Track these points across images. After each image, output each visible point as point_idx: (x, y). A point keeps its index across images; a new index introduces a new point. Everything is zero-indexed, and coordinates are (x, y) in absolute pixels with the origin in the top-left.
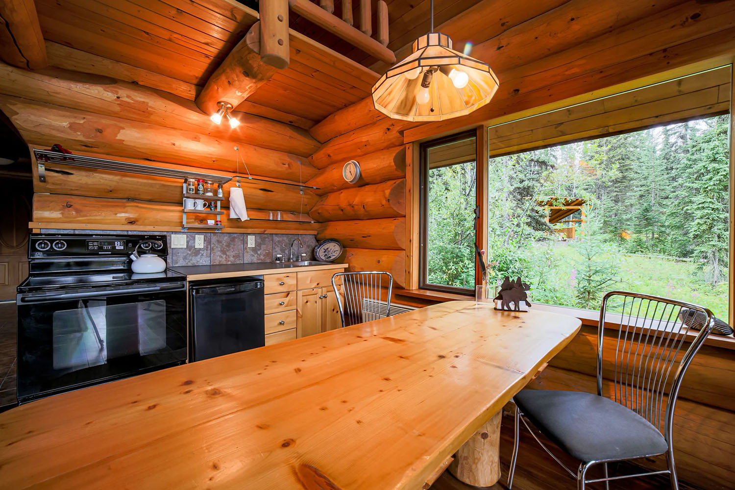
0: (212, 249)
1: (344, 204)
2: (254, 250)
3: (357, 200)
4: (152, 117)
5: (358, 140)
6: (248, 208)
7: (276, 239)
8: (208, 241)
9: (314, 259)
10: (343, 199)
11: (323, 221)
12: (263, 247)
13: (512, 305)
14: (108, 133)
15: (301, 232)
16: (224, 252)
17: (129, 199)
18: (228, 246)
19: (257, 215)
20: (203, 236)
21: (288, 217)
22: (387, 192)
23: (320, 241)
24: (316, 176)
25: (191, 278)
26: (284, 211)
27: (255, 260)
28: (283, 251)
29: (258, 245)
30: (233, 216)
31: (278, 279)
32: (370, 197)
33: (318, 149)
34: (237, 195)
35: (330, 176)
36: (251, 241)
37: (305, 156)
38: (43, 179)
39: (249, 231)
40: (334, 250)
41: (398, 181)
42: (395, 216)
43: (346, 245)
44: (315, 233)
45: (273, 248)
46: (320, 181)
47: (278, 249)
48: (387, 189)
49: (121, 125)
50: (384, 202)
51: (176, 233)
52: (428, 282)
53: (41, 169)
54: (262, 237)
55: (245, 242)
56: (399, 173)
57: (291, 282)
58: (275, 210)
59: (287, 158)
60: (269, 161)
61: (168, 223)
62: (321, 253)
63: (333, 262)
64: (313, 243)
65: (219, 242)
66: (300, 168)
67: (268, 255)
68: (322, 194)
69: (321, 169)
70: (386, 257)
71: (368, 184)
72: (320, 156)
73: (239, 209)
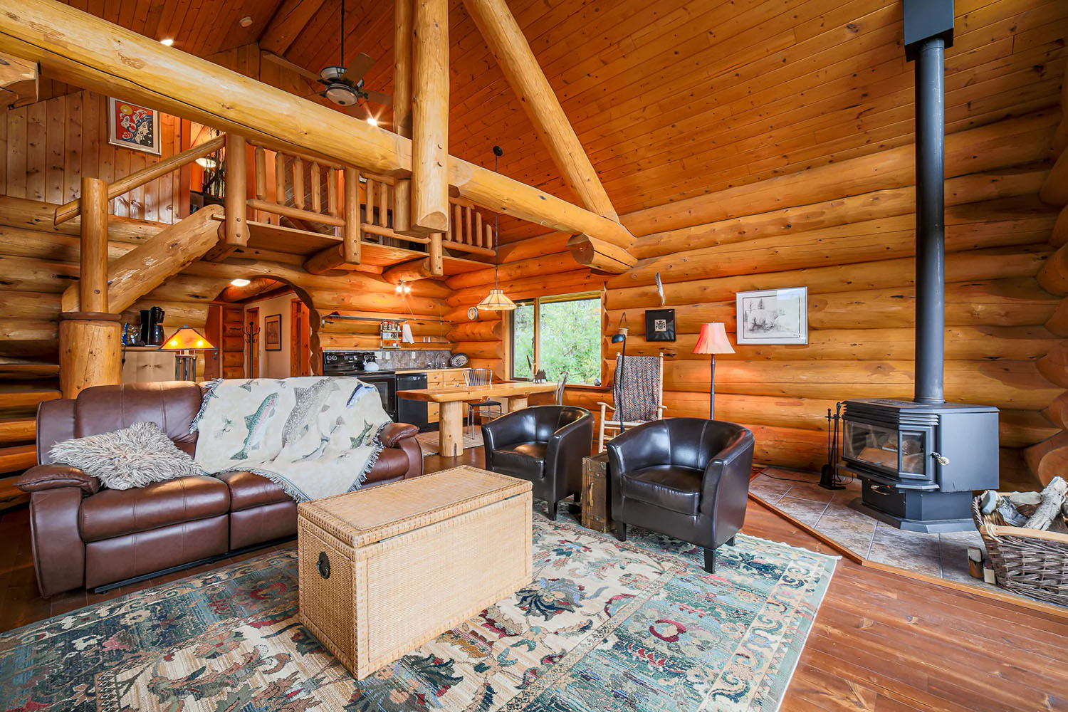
0: (394, 360)
1: (469, 332)
2: (415, 360)
3: (476, 331)
4: (364, 288)
5: (477, 295)
6: (414, 335)
7: (427, 353)
8: (392, 355)
9: (450, 365)
10: (468, 329)
11: (456, 342)
12: (420, 358)
13: (539, 381)
14: (346, 300)
15: (442, 349)
16: (399, 361)
17: (354, 333)
18: (402, 358)
19: (418, 340)
20: (389, 353)
21: (435, 340)
22: (493, 328)
23: (453, 355)
24: (449, 313)
25: (397, 373)
26: (432, 336)
27: (415, 366)
28: (431, 361)
29: (417, 357)
30: (404, 340)
31: (434, 375)
32: (483, 329)
33: (451, 295)
34: (407, 328)
35: (460, 314)
36: (414, 355)
37: (443, 300)
38: (323, 326)
39: (412, 349)
40: (463, 359)
41: (498, 321)
42: (497, 340)
43: (471, 357)
44: (450, 349)
45: (426, 359)
46: (453, 316)
47: (428, 360)
48: (493, 325)
49: (351, 295)
50: (491, 333)
51: (377, 351)
52: (515, 377)
53: (323, 322)
54: (420, 352)
55: (410, 356)
56: (498, 317)
57: (440, 377)
58: (427, 335)
59: (432, 303)
60: (423, 305)
61: (371, 346)
62: (454, 362)
63: (462, 367)
64: (448, 355)
65: (397, 356)
66: (440, 308)
67: (423, 363)
68: (455, 324)
69: (454, 308)
70: (493, 363)
71: (482, 321)
72: (453, 300)
73: (408, 337)
